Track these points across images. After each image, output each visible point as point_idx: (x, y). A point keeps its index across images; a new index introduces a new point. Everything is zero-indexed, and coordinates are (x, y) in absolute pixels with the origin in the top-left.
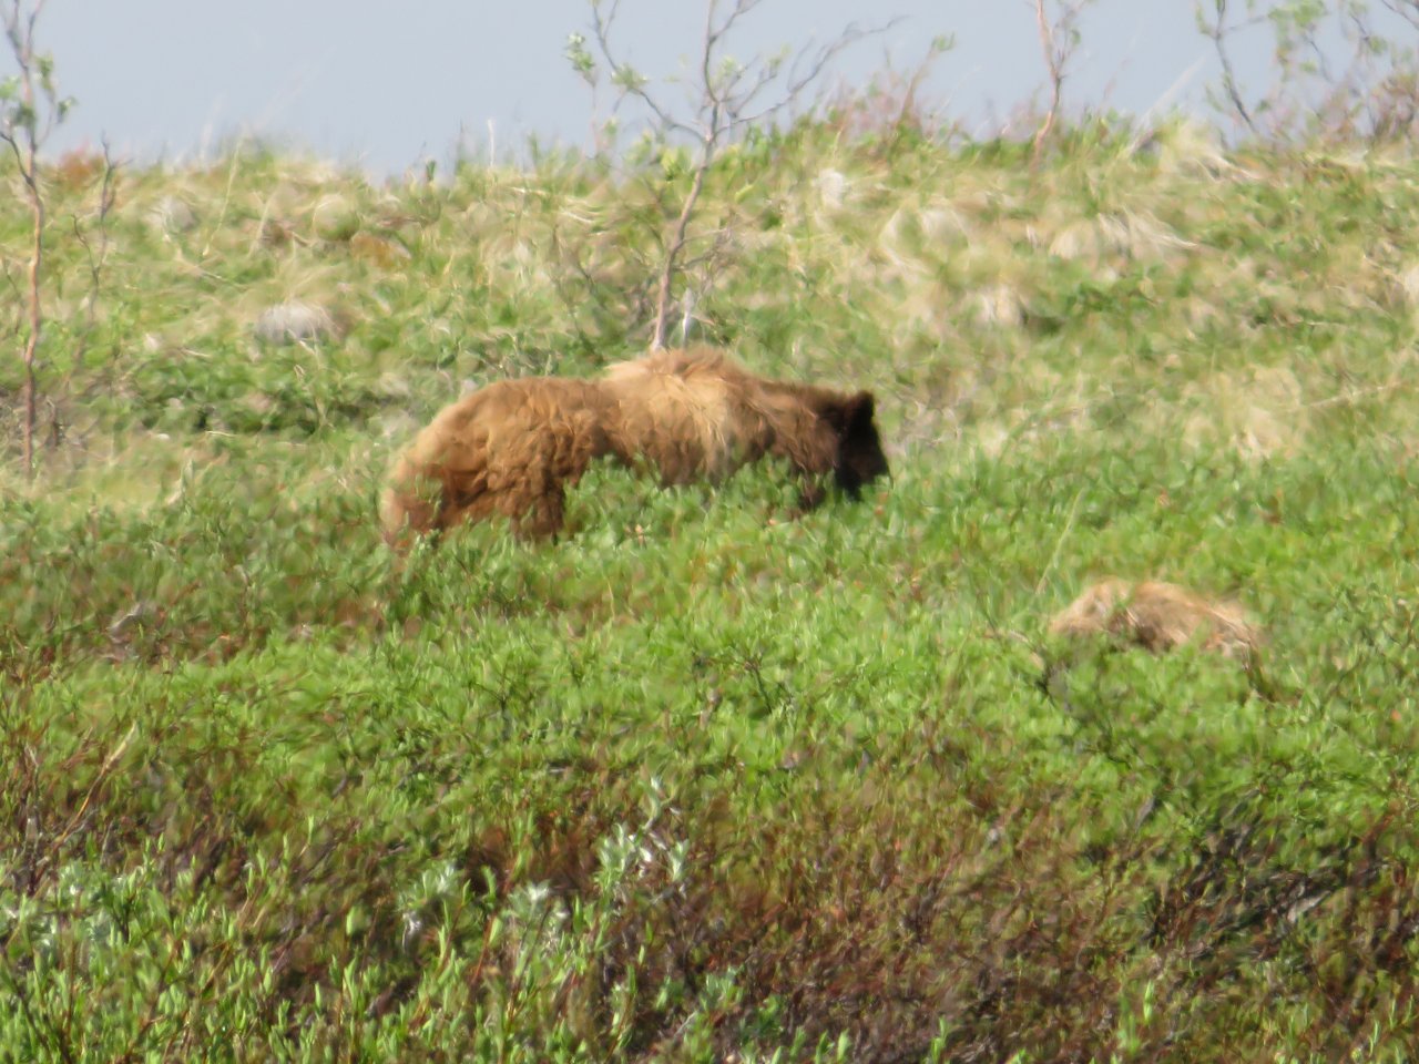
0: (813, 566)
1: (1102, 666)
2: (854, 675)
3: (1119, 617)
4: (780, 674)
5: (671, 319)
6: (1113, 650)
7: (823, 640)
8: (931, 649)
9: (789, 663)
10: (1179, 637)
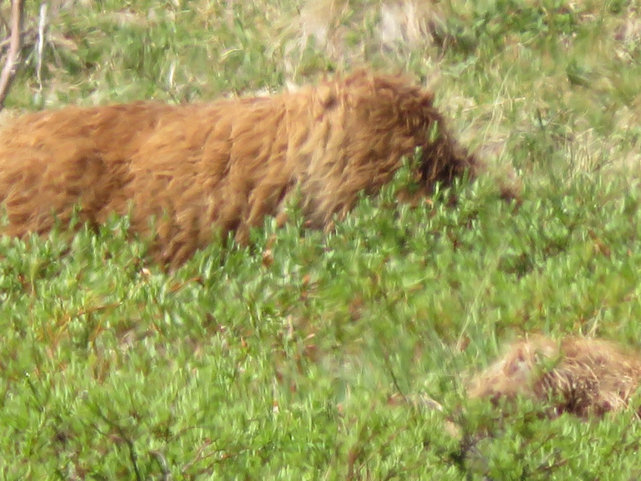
0: (190, 322)
1: (528, 435)
2: (241, 446)
3: (545, 379)
4: (153, 445)
5: (27, 40)
6: (541, 416)
7: (205, 407)
8: (329, 417)
9: (163, 433)
10: (615, 401)
